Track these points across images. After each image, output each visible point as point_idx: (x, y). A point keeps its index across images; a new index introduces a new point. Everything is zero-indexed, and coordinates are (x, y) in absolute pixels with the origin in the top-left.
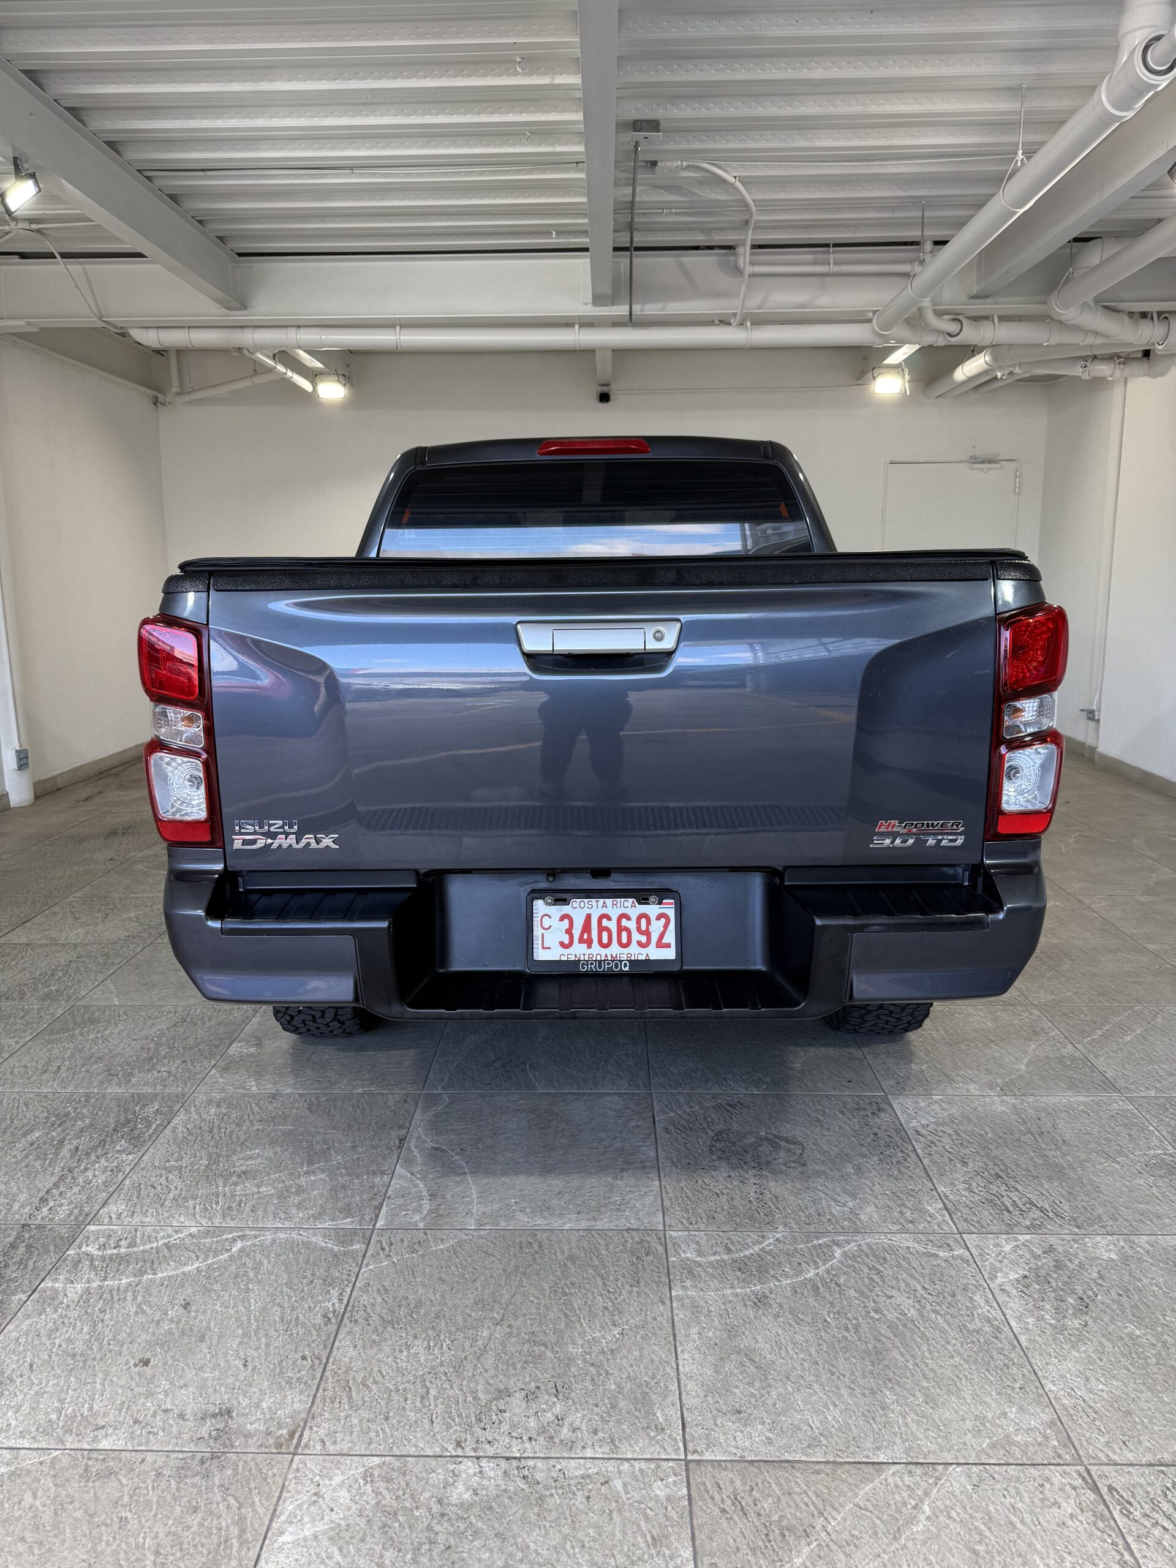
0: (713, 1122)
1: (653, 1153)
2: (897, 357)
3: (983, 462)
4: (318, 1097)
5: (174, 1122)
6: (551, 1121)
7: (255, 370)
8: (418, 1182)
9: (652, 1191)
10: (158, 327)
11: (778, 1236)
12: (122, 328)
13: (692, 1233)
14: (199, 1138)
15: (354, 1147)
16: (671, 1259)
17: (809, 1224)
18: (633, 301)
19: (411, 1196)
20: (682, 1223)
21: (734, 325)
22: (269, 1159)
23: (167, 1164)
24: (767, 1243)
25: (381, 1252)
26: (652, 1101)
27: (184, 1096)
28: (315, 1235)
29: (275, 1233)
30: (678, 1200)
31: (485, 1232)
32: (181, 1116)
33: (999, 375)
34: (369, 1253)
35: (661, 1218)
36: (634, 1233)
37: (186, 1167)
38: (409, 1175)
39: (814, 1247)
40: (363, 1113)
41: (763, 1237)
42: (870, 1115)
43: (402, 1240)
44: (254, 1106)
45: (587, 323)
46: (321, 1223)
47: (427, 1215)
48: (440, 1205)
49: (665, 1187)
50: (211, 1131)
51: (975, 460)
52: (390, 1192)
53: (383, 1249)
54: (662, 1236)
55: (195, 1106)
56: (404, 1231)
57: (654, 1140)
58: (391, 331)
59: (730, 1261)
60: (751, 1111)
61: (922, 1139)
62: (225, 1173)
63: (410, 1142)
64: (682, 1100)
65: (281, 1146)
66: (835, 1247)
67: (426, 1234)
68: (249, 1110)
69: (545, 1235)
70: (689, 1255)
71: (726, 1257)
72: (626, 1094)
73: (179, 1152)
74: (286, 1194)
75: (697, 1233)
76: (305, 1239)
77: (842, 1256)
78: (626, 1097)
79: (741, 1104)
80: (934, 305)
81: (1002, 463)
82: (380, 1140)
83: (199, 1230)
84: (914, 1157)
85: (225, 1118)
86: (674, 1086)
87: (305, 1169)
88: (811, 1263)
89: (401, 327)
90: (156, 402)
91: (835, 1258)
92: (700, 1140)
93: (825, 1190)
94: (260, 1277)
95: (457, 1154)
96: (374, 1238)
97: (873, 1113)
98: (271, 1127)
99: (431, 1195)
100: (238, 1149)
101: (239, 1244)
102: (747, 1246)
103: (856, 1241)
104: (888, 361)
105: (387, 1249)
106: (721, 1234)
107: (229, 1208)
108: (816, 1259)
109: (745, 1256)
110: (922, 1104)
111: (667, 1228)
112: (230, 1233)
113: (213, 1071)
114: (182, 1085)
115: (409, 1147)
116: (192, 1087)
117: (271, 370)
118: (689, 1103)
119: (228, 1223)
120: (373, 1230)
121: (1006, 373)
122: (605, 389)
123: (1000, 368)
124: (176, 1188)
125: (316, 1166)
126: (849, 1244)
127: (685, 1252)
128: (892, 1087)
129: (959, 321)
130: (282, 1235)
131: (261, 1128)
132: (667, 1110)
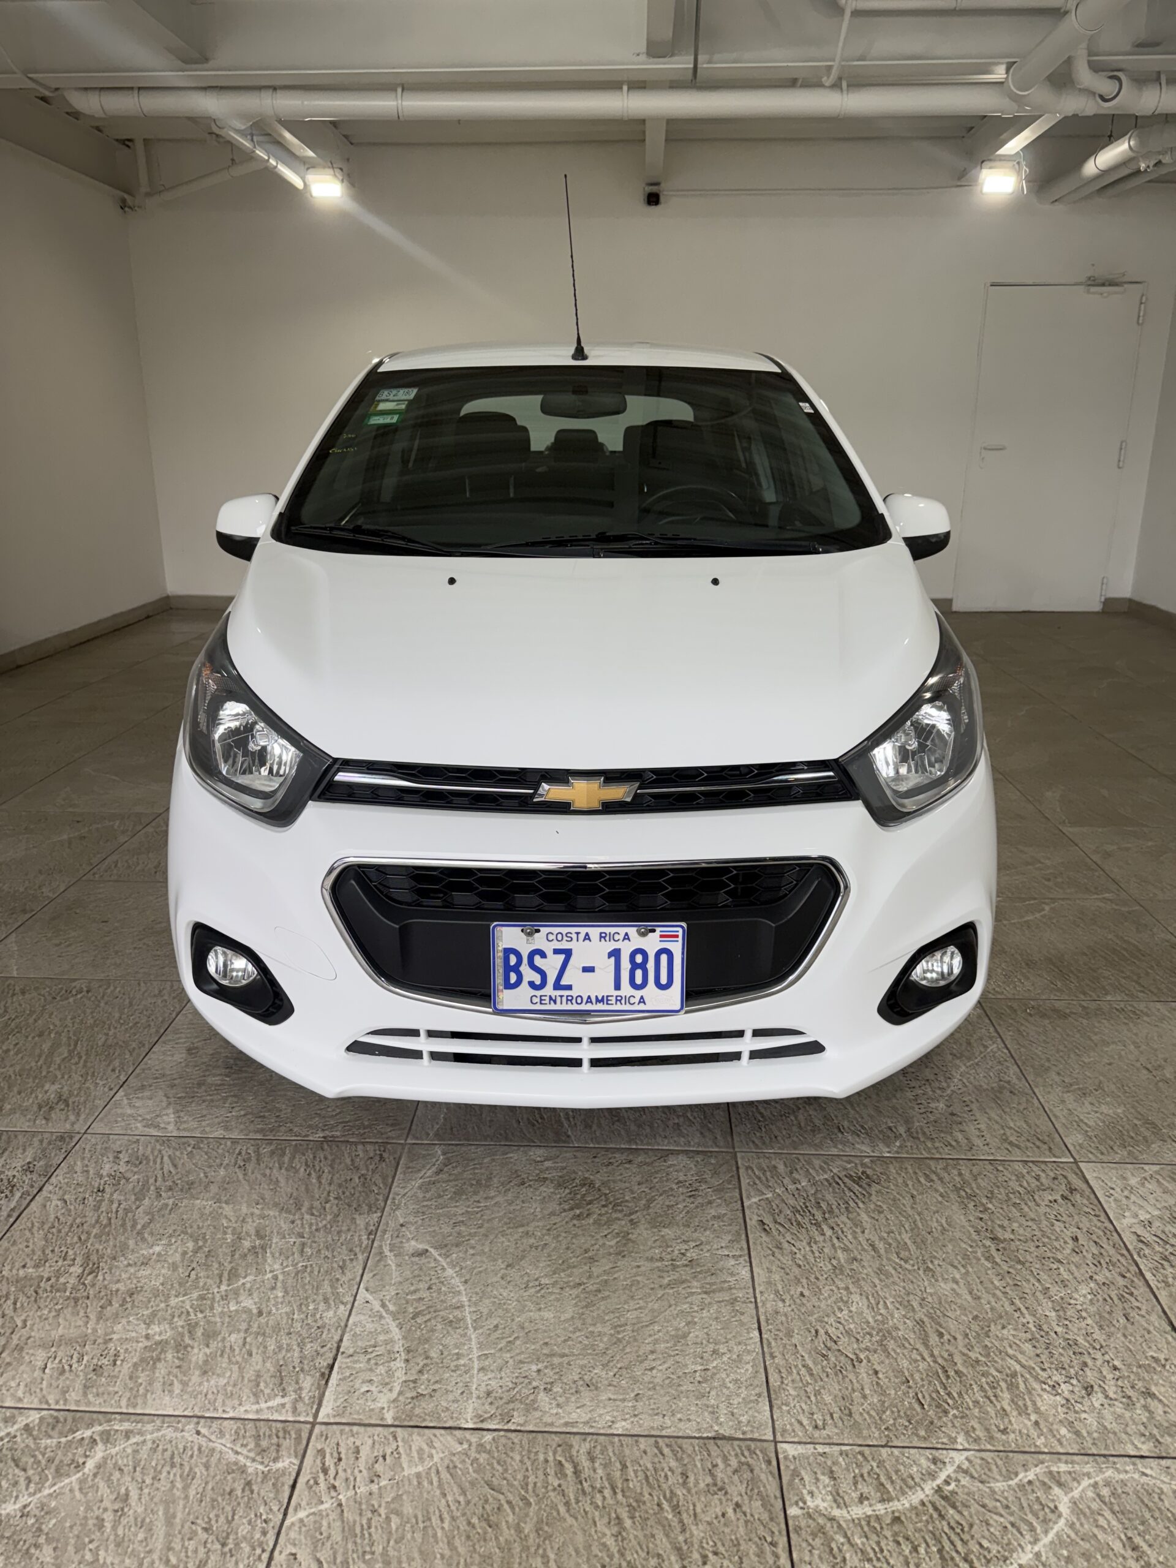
0: (831, 1212)
1: (745, 1273)
2: (1015, 145)
3: (1103, 285)
4: (258, 1147)
5: (48, 1187)
6: (590, 1202)
7: (233, 160)
8: (388, 1319)
9: (749, 1352)
10: (102, 89)
11: (959, 1458)
12: (57, 89)
13: (820, 1449)
14: (78, 1221)
15: (303, 1245)
16: (792, 1511)
17: (1004, 1431)
18: (700, 52)
19: (380, 1350)
20: (800, 1423)
21: (827, 84)
22: (174, 1267)
23: (22, 1273)
24: (943, 1476)
25: (321, 1475)
26: (738, 1168)
27: (71, 1138)
28: (222, 1434)
29: (159, 1430)
30: (790, 1373)
31: (488, 1437)
32: (60, 1178)
33: (1143, 166)
34: (302, 1480)
35: (768, 1413)
36: (726, 1447)
37: (49, 1279)
38: (376, 1305)
39: (1021, 1487)
40: (319, 1178)
41: (935, 1461)
42: (1060, 1200)
43: (357, 1451)
44: (166, 1158)
45: (639, 84)
46: (234, 1408)
47: (400, 1393)
48: (420, 1372)
49: (769, 1344)
50: (97, 1208)
51: (1094, 282)
52: (345, 1343)
53: (325, 1471)
54: (773, 1455)
55: (83, 1159)
56: (362, 1429)
57: (745, 1246)
58: (393, 95)
59: (888, 1521)
60: (884, 1191)
61: (1147, 1251)
62: (103, 1294)
63: (382, 1236)
64: (781, 1167)
65: (196, 1241)
66: (1056, 1490)
67: (395, 1437)
68: (158, 1166)
69: (586, 1446)
70: (823, 1505)
71: (880, 1509)
72: (698, 1152)
73: (44, 1252)
74: (187, 1340)
75: (827, 1449)
76: (202, 1441)
77: (1072, 1512)
78: (699, 1158)
79: (868, 1177)
80: (1089, 55)
81: (1126, 286)
82: (339, 1233)
83: (41, 1419)
84: (1143, 1289)
85: (123, 1181)
86: (767, 1140)
87: (223, 1288)
88: (1024, 1528)
89: (403, 90)
90: (123, 205)
91: (1060, 1516)
92: (815, 1248)
93: (1020, 1357)
94: (120, 1532)
95: (454, 1267)
96: (315, 1444)
97: (1064, 1197)
98: (185, 1202)
99: (408, 1351)
100: (131, 1243)
101: (99, 1452)
102: (909, 1484)
103: (1088, 1475)
104: (1002, 151)
105: (332, 1472)
106: (867, 1451)
107: (97, 1370)
108: (1030, 1517)
109: (913, 1508)
110: (1133, 1181)
111: (779, 1438)
112: (88, 1428)
113: (121, 1093)
114: (72, 1118)
115: (381, 1247)
116: (85, 1120)
117: (250, 157)
118: (791, 1173)
119: (89, 1403)
120: (313, 1424)
121: (1153, 163)
122: (654, 189)
123: (1146, 156)
124: (25, 1322)
125: (242, 1281)
126: (1079, 1483)
127: (811, 1493)
128: (1080, 1145)
129: (1119, 80)
130: (168, 1433)
131: (171, 1202)
132: (760, 1186)
